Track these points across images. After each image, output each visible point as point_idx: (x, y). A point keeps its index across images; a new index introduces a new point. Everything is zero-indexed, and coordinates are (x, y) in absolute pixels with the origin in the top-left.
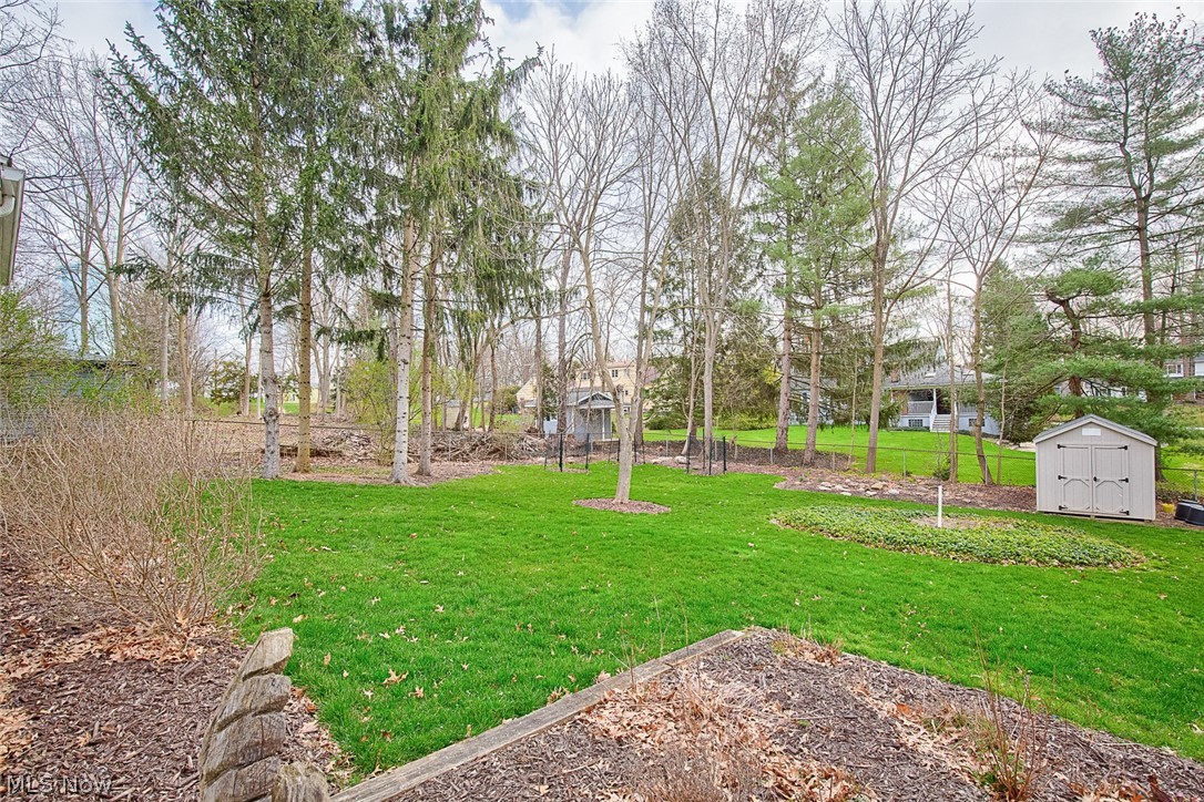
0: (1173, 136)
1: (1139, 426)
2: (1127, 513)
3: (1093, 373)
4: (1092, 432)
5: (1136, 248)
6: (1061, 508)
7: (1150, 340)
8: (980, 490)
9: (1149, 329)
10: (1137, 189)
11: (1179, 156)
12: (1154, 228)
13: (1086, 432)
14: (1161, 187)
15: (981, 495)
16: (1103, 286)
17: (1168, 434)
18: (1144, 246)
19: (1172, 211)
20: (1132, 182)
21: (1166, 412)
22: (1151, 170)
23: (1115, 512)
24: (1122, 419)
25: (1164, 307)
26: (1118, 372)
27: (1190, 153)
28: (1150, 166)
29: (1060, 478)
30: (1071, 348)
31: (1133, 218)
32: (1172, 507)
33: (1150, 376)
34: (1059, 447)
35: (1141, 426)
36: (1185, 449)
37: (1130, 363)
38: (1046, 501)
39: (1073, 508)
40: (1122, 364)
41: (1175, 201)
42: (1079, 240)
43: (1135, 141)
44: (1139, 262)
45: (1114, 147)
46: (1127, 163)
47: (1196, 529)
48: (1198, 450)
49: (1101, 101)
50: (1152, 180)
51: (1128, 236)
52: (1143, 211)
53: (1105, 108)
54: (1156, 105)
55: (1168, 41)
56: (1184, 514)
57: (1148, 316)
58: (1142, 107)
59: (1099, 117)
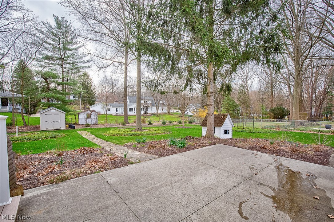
0: (69, 47)
1: (62, 110)
2: (60, 128)
3: (52, 97)
4: (53, 111)
5: (61, 69)
6: (46, 129)
7: (63, 90)
8: (24, 128)
9: (63, 88)
10: (62, 56)
11: (70, 52)
12: (64, 66)
13: (52, 111)
14: (66, 57)
15: (24, 129)
16: (54, 77)
17: (67, 111)
18: (63, 69)
19: (68, 63)
20: (61, 54)
21: (66, 107)
22: (64, 53)
23: (58, 128)
24: (58, 108)
25: (66, 84)
26: (58, 97)
27: (71, 52)
28: (64, 52)
29: (46, 122)
30: (47, 91)
31: (61, 62)
32: (68, 126)
33: (64, 98)
34: (46, 114)
35: (62, 109)
36: (70, 114)
37: (60, 96)
38: (43, 128)
39: (49, 128)
40: (58, 95)
41: (68, 61)
42: (49, 64)
43: (61, 45)
44: (61, 73)
45: (57, 44)
46: (60, 49)
47: (72, 129)
48: (72, 114)
49: (55, 32)
50: (64, 55)
51: (59, 66)
52: (63, 62)
53: (55, 34)
54: (66, 39)
55: (68, 26)
56: (70, 127)
57: (63, 85)
58: (63, 38)
59: (54, 36)
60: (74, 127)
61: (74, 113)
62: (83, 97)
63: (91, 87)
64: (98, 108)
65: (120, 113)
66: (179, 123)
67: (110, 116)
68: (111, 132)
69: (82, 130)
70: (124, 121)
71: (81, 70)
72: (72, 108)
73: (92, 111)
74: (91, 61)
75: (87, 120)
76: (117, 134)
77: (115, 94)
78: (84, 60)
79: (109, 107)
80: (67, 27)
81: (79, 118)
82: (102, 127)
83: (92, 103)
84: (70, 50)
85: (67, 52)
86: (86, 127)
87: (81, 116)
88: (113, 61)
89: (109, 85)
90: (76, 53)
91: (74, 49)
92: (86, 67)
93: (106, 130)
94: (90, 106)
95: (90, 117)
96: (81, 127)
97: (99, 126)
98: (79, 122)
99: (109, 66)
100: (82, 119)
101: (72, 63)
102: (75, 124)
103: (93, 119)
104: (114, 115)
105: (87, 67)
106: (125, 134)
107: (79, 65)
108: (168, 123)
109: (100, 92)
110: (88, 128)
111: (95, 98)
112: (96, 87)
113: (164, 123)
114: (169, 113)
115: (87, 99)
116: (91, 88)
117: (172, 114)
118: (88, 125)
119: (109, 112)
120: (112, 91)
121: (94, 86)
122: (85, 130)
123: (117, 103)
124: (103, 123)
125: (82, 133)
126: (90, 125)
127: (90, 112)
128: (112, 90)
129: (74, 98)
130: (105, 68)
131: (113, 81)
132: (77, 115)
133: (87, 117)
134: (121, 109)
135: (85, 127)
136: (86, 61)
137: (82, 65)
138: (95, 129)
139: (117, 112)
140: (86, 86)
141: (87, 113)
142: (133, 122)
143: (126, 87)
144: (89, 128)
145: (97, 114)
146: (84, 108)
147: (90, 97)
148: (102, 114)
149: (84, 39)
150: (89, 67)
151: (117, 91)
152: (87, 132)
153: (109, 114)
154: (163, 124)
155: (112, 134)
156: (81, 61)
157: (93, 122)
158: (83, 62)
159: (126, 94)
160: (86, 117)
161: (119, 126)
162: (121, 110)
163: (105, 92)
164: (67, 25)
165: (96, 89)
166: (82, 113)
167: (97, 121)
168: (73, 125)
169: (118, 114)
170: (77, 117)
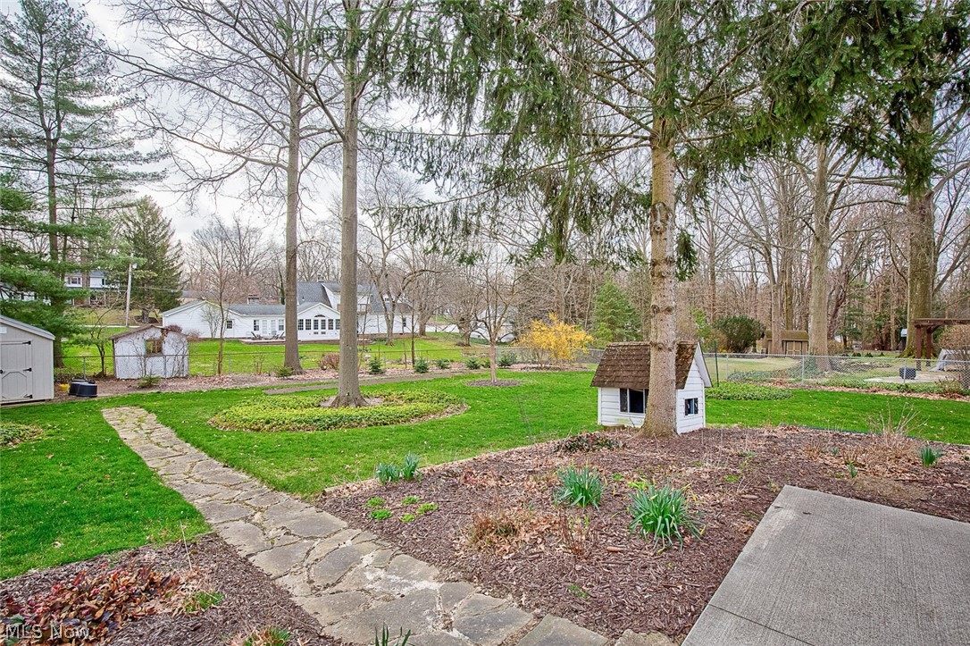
1: (42, 325)
2: (31, 397)
5: (45, 178)
7: (54, 256)
9: (53, 247)
10: (48, 131)
12: (60, 167)
14: (66, 136)
16: (13, 203)
18: (51, 180)
19: (74, 158)
20: (44, 124)
21: (64, 314)
22: (59, 120)
23: (20, 397)
24: (28, 319)
25: (66, 232)
26: (25, 279)
28: (58, 116)
31: (43, 154)
32: (67, 386)
33: (52, 284)
35: (44, 325)
36: (77, 342)
37: (37, 273)
40: (29, 273)
41: (76, 152)
43: (47, 91)
44: (46, 191)
45: (28, 85)
46: (40, 105)
47: (83, 400)
48: (86, 342)
49: (18, 40)
50: (60, 128)
51: (38, 167)
52: (51, 151)
53: (21, 48)
54: (65, 71)
55: (76, 25)
56: (75, 390)
57: (53, 236)
58: (54, 66)
59: (16, 54)
60: (92, 392)
61: (95, 336)
62: (136, 282)
63: (165, 251)
64: (190, 318)
65: (267, 335)
66: (471, 367)
67: (232, 345)
68: (242, 411)
69: (125, 401)
70: (287, 364)
71: (125, 186)
72: (87, 319)
73: (165, 331)
74: (164, 156)
75: (149, 364)
76: (268, 422)
77: (247, 275)
78: (137, 153)
79: (231, 316)
80: (71, 27)
81: (114, 357)
82: (205, 387)
83: (170, 302)
84: (85, 112)
85: (70, 117)
86: (143, 387)
87: (123, 348)
88: (247, 160)
89: (230, 246)
90: (106, 122)
91: (98, 110)
92: (145, 176)
93: (219, 399)
94: (162, 311)
95: (160, 350)
96: (121, 391)
97: (192, 386)
98: (115, 370)
99: (230, 174)
100: (128, 357)
101: (92, 159)
102: (102, 376)
103: (171, 360)
104: (247, 343)
105: (149, 178)
106: (300, 422)
107: (118, 167)
108: (433, 369)
109: (198, 267)
110: (148, 392)
111: (179, 287)
112: (184, 249)
113: (422, 369)
114: (423, 333)
115: (151, 287)
116: (167, 254)
117: (434, 337)
118: (151, 380)
119: (228, 334)
120: (237, 263)
121: (178, 249)
122: (134, 401)
123: (256, 305)
124: (210, 372)
125: (123, 417)
126: (157, 379)
127: (158, 335)
128: (240, 261)
129: (106, 286)
130: (215, 183)
131: (243, 232)
132: (105, 345)
133: (148, 351)
134: (269, 322)
135: (138, 389)
136: (144, 156)
137: (132, 168)
138: (178, 396)
139: (256, 333)
140: (148, 247)
141: (148, 338)
142: (316, 367)
143: (293, 248)
144: (155, 391)
145: (184, 339)
146: (139, 319)
147: (161, 284)
148: (205, 339)
149: (136, 69)
150: (156, 177)
151: (254, 265)
152: (143, 411)
153: (230, 340)
154: (418, 371)
155: (245, 421)
156: (127, 152)
157: (170, 370)
158: (135, 158)
159: (292, 270)
160: (143, 351)
161: (265, 381)
162: (272, 326)
163: (215, 267)
164: (70, 21)
165: (183, 258)
166: (127, 339)
167: (186, 365)
168: (86, 384)
169: (260, 338)
170: (108, 351)
